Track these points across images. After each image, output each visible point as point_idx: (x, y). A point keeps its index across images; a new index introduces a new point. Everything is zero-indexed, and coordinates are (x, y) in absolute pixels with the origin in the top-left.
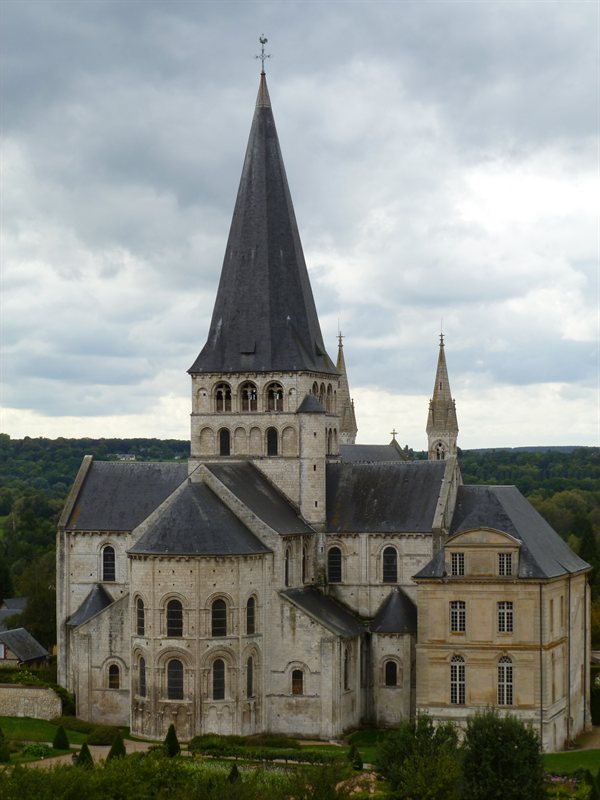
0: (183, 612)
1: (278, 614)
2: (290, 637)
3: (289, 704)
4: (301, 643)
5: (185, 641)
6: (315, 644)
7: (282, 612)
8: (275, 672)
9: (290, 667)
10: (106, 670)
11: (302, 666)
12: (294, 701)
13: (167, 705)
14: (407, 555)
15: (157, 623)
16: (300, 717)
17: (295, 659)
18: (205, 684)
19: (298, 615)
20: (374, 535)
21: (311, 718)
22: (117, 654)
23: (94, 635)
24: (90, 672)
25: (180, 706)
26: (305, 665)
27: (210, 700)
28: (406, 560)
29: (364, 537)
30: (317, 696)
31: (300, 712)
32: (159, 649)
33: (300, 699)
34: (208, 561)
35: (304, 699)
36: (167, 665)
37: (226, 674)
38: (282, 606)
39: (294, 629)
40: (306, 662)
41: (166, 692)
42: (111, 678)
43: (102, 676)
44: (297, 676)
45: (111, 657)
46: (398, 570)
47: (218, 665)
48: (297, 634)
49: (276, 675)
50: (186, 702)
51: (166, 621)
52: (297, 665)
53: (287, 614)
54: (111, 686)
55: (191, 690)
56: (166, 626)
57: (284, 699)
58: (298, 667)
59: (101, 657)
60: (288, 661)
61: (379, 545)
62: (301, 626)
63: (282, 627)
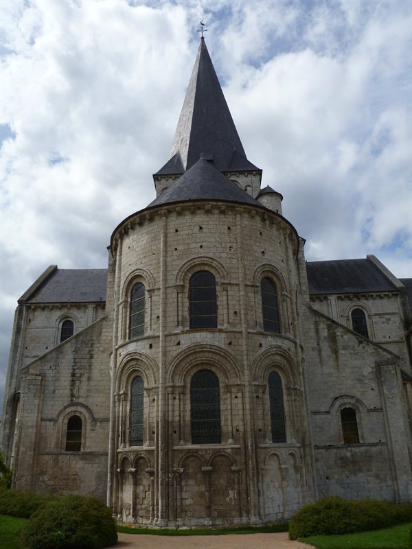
0: (218, 288)
1: (312, 334)
2: (331, 363)
3: (342, 459)
4: (348, 370)
5: (223, 335)
6: (368, 370)
7: (317, 331)
8: (315, 413)
9: (337, 404)
10: (63, 422)
11: (353, 401)
12: (348, 454)
13: (191, 454)
14: (376, 315)
15: (172, 308)
16: (361, 477)
17: (343, 392)
18: (260, 412)
19: (339, 334)
20: (343, 296)
21: (377, 477)
22: (81, 400)
23: (50, 374)
24: (38, 427)
25: (219, 454)
26: (358, 400)
27: (269, 442)
28: (375, 319)
29: (333, 298)
30: (380, 443)
31: (360, 470)
32: (175, 351)
33: (357, 450)
34: (253, 217)
35: (363, 449)
36: (189, 380)
37: (285, 397)
38: (316, 324)
39: (335, 352)
40: (358, 395)
41: (188, 430)
42: (69, 436)
43: (55, 433)
44: (349, 417)
45: (72, 404)
46: (369, 329)
47: (274, 382)
48: (341, 358)
49: (318, 417)
50: (228, 445)
51: (187, 304)
52: (346, 400)
53: (324, 333)
54: (69, 447)
55: (238, 423)
56: (186, 314)
57: (334, 451)
58: (349, 403)
59: (57, 405)
60: (333, 395)
61: (348, 307)
62: (345, 348)
63: (320, 351)
